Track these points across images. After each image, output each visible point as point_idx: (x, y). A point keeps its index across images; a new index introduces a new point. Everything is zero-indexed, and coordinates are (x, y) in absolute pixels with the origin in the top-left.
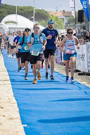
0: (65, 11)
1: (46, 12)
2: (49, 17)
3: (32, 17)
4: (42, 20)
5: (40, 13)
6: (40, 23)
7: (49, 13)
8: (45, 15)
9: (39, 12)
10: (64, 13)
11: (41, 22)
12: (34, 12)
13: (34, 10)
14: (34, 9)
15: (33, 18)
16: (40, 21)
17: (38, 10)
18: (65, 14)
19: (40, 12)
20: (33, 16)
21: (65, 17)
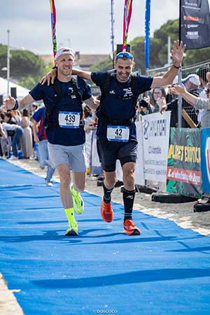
0: (80, 53)
1: (37, 56)
2: (44, 67)
3: (5, 69)
4: (26, 76)
5: (22, 60)
6: (22, 83)
7: (43, 58)
8: (34, 62)
9: (19, 57)
10: (79, 58)
11: (24, 81)
12: (9, 55)
13: (9, 52)
14: (9, 49)
15: (6, 71)
16: (23, 78)
17: (17, 51)
18: (80, 61)
19: (22, 57)
20: (6, 67)
21: (81, 66)
